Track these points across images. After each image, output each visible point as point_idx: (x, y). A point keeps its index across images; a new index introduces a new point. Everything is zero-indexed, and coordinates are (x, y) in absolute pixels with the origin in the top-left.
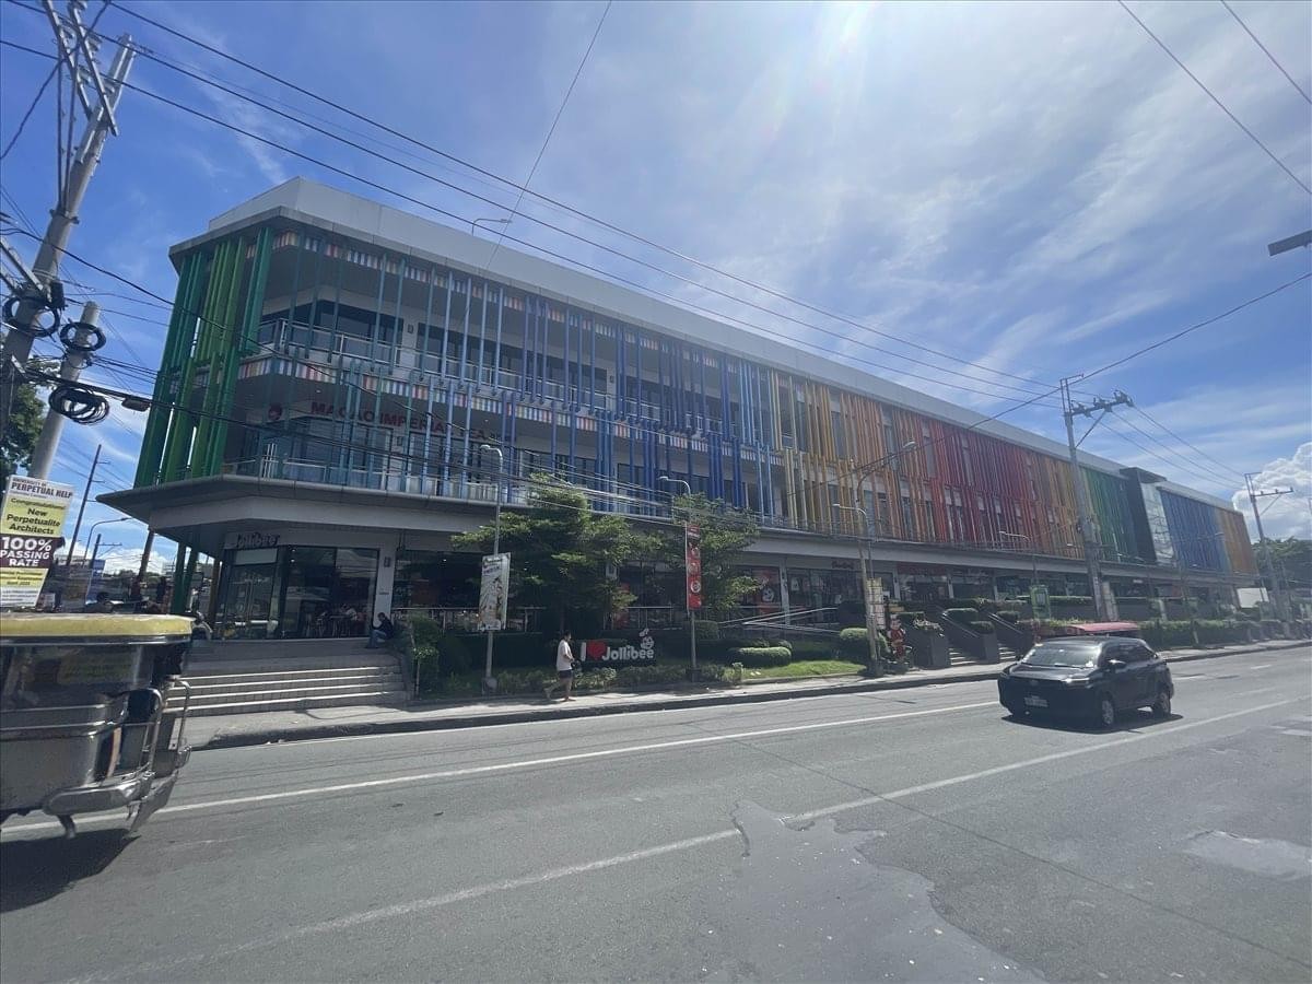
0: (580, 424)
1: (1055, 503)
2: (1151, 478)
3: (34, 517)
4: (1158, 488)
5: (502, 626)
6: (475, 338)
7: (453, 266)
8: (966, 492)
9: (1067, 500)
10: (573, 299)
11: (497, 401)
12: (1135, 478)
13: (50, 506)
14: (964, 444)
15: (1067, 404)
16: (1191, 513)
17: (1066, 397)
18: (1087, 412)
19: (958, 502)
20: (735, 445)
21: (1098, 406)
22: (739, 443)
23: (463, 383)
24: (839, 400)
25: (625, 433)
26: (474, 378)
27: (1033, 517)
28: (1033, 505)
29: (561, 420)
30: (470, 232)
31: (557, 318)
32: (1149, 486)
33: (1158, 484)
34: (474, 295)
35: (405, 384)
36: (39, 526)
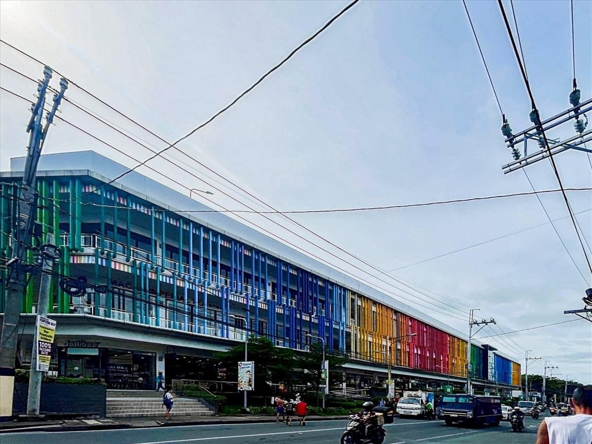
0: (259, 305)
1: (456, 356)
2: (492, 349)
3: (45, 333)
4: (494, 353)
5: (252, 389)
6: (207, 259)
7: (193, 220)
8: (422, 348)
9: (460, 354)
10: (257, 246)
11: (218, 291)
12: (487, 348)
13: (49, 329)
14: (425, 330)
15: (471, 320)
16: (504, 363)
17: (471, 317)
18: (478, 324)
19: (419, 353)
20: (330, 321)
21: (483, 323)
22: (332, 320)
23: (191, 278)
24: (376, 307)
25: (281, 311)
26: (188, 273)
27: (447, 360)
28: (448, 356)
29: (251, 303)
30: (189, 197)
31: (247, 253)
32: (491, 351)
33: (494, 351)
34: (194, 232)
35: (170, 277)
36: (48, 338)
